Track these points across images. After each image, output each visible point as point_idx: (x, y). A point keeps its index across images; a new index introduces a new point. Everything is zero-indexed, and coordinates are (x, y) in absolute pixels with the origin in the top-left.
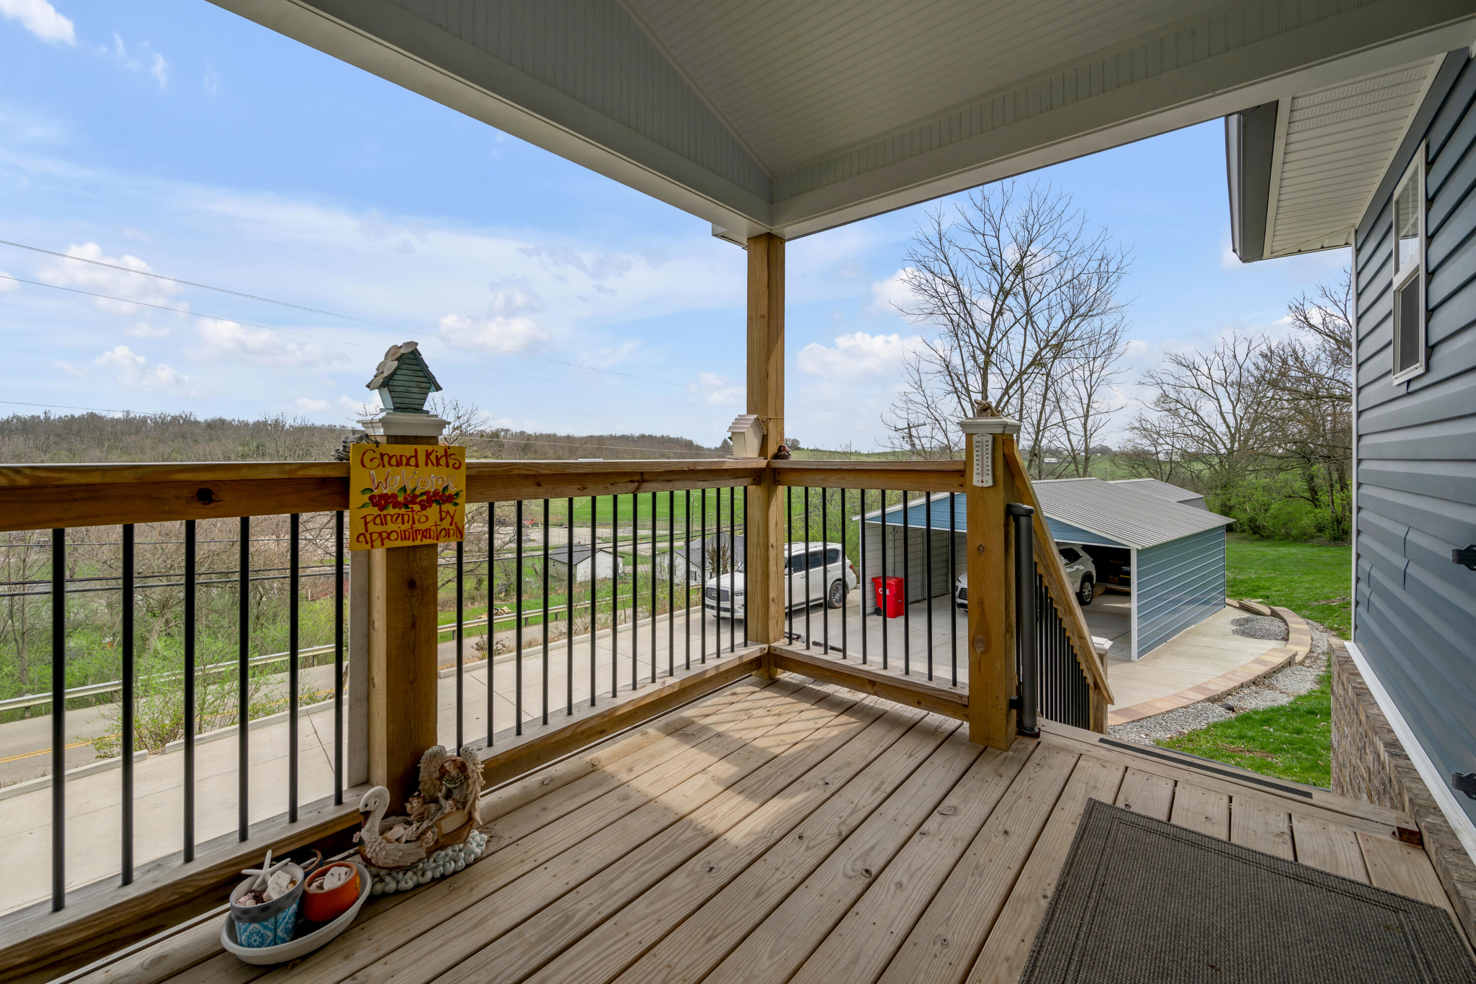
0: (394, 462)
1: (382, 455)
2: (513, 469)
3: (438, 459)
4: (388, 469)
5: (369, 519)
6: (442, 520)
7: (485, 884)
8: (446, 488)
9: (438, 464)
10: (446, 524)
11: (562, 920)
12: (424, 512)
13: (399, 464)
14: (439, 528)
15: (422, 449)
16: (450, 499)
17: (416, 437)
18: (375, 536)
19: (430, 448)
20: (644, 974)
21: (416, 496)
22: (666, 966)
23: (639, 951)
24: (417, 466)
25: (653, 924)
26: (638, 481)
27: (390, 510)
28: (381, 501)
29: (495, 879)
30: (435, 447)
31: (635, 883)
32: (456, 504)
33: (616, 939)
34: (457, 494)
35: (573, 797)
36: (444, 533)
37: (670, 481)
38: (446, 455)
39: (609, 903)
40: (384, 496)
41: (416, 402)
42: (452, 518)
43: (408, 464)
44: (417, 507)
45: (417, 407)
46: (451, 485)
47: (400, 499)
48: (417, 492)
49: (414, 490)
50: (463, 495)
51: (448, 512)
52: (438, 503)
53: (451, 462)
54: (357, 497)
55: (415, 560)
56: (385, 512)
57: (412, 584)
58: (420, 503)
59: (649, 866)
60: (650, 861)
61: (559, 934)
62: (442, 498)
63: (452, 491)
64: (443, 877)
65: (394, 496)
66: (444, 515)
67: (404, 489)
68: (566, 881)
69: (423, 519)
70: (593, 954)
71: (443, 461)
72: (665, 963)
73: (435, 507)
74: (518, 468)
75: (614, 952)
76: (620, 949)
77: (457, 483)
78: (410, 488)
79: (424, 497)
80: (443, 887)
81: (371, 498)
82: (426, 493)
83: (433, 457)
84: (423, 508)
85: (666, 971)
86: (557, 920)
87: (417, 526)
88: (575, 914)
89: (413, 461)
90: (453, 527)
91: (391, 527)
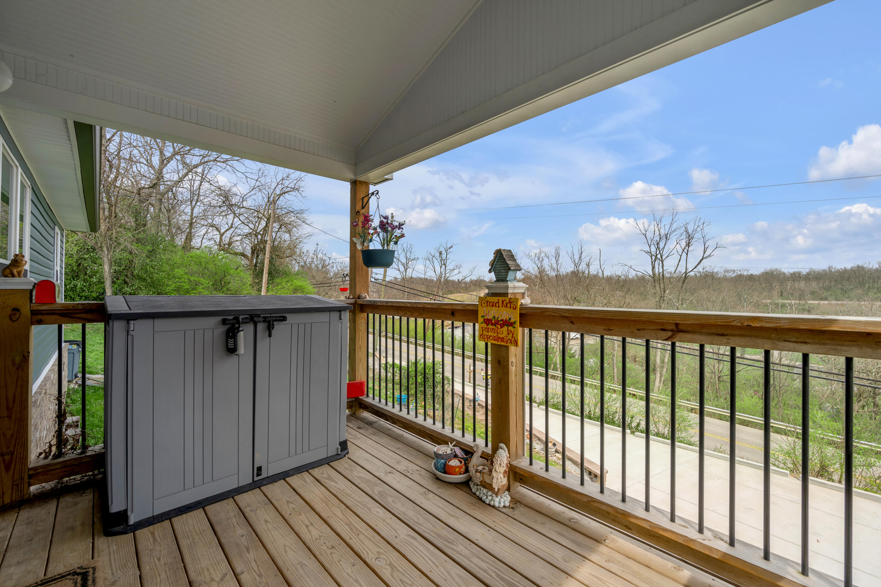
0: (491, 305)
1: (487, 302)
2: (545, 312)
3: (507, 304)
4: (489, 308)
5: (484, 328)
6: (508, 334)
7: (477, 513)
8: (510, 319)
9: (507, 307)
10: (510, 336)
11: (451, 541)
12: (501, 329)
13: (493, 306)
14: (508, 338)
15: (501, 299)
16: (512, 324)
17: (500, 293)
18: (485, 336)
19: (503, 298)
20: (410, 574)
21: (498, 321)
22: (412, 582)
23: (425, 571)
24: (499, 307)
25: (443, 576)
26: (672, 331)
27: (490, 326)
28: (487, 322)
29: (482, 515)
30: (506, 298)
31: (477, 568)
32: (514, 328)
33: (436, 562)
34: (515, 322)
35: (560, 534)
36: (509, 341)
37: (722, 335)
38: (510, 302)
39: (461, 557)
40: (488, 320)
41: (504, 276)
42: (513, 334)
43: (496, 306)
44: (499, 327)
45: (504, 279)
46: (512, 318)
47: (493, 322)
48: (499, 319)
49: (498, 318)
50: (518, 323)
51: (511, 331)
52: (507, 326)
53: (512, 306)
54: (481, 320)
55: (500, 351)
56: (488, 327)
57: (499, 362)
58: (500, 324)
59: (494, 575)
60: (498, 575)
61: (442, 541)
62: (508, 323)
63: (513, 320)
64: (480, 499)
65: (491, 320)
66: (509, 332)
67: (494, 317)
68: (478, 539)
69: (501, 333)
70: (427, 554)
71: (508, 305)
72: (415, 582)
73: (505, 328)
74: (548, 311)
75: (426, 561)
76: (428, 563)
77: (516, 318)
78: (496, 317)
79: (502, 322)
80: (474, 500)
81: (484, 320)
82: (502, 320)
83: (505, 303)
84: (501, 327)
85: (410, 583)
86: (449, 538)
87: (499, 335)
88: (454, 545)
89: (497, 305)
90: (513, 339)
91: (490, 334)
